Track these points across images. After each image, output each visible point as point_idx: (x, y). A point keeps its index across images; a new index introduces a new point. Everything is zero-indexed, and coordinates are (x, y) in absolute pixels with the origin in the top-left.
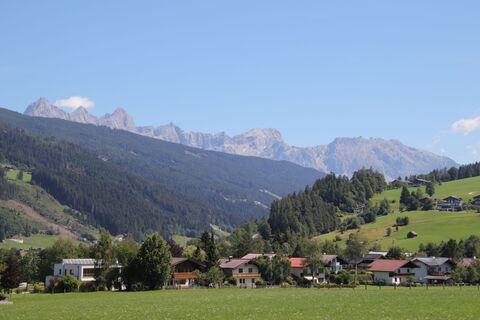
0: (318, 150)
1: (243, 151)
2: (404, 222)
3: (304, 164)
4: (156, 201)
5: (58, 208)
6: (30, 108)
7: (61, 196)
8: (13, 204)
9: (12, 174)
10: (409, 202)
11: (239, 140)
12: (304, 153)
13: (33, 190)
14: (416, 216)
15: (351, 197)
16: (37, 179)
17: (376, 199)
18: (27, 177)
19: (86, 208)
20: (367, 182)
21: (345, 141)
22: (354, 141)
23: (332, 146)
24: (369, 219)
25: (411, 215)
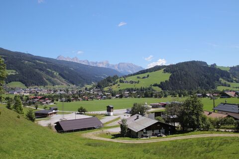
0: (116, 65)
4: (81, 78)
5: (63, 80)
6: (58, 57)
7: (64, 78)
8: (56, 79)
9: (55, 73)
10: (121, 81)
13: (59, 76)
16: (60, 74)
18: (58, 74)
19: (68, 80)
20: (115, 77)
21: (121, 63)
22: (123, 63)
24: (114, 84)
25: (120, 84)
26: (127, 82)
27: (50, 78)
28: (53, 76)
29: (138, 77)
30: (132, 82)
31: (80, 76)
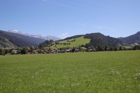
1: (36, 37)
2: (56, 46)
3: (44, 39)
5: (12, 44)
7: (13, 43)
8: (6, 43)
9: (6, 40)
10: (56, 44)
11: (36, 36)
12: (44, 37)
13: (9, 42)
14: (57, 45)
15: (49, 43)
17: (52, 43)
18: (8, 40)
19: (16, 44)
20: (51, 41)
21: (49, 36)
22: (50, 36)
23: (47, 37)
24: (52, 45)
25: (56, 45)
26: (61, 44)
27: (2, 42)
28: (4, 41)
29: (68, 41)
30: (65, 44)
31: (24, 42)
